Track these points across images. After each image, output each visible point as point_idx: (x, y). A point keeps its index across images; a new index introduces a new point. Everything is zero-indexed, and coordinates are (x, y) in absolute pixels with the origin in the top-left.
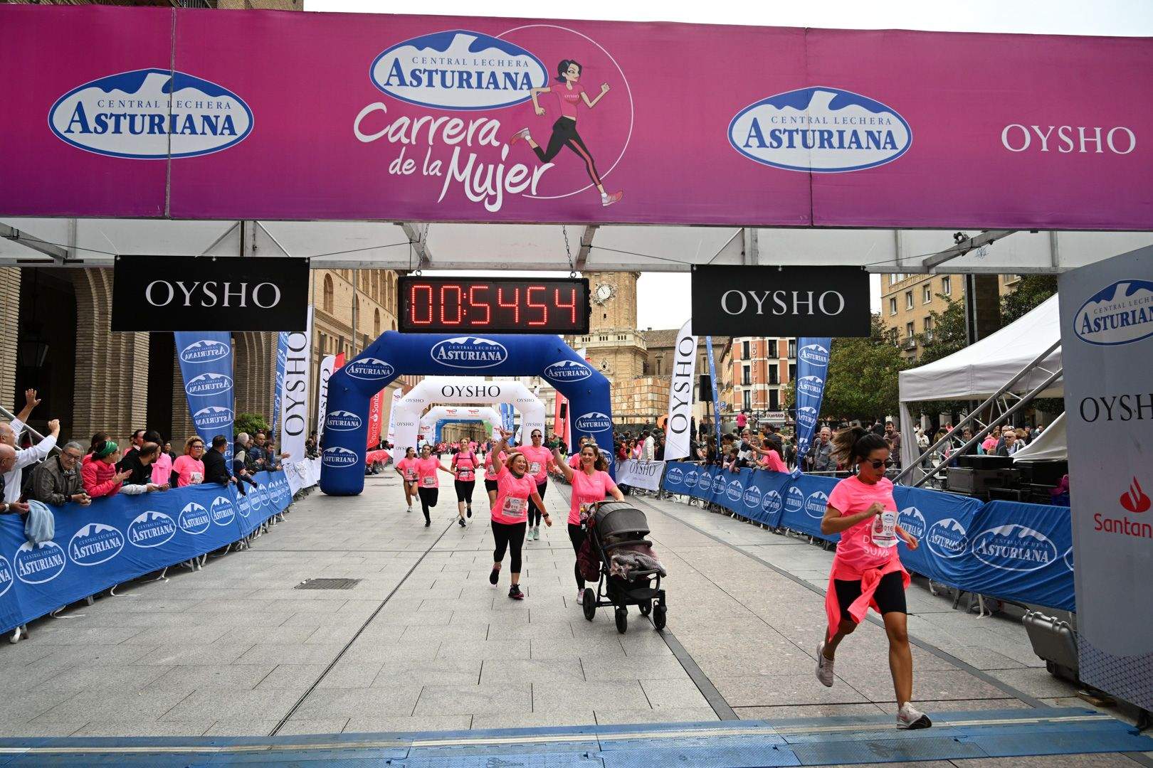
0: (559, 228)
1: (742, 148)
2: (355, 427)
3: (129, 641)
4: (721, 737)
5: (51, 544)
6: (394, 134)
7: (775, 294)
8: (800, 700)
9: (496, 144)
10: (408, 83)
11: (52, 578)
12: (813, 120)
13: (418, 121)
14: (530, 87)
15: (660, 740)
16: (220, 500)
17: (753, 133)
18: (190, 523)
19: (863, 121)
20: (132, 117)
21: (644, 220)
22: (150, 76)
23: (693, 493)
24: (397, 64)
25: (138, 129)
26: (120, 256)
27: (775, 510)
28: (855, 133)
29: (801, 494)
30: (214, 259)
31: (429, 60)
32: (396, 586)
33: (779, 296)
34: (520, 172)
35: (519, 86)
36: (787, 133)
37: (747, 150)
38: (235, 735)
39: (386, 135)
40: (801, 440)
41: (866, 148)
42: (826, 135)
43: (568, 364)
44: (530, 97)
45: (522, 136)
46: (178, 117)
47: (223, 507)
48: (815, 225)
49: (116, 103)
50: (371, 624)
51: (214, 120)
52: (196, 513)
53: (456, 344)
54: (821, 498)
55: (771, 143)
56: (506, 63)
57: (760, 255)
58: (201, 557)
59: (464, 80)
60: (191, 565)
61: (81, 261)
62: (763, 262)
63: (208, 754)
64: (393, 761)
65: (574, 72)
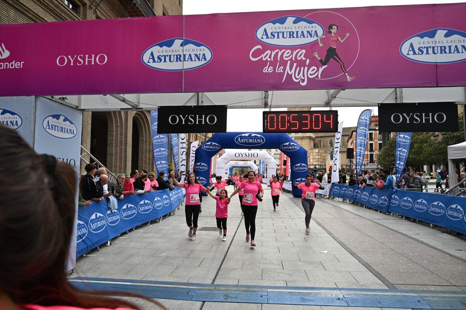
0: (325, 91)
1: (405, 55)
2: (205, 169)
3: (147, 247)
4: (393, 295)
5: (116, 211)
6: (265, 57)
7: (415, 114)
8: (422, 283)
9: (304, 59)
10: (270, 37)
11: (117, 223)
12: (437, 42)
13: (274, 52)
14: (317, 36)
15: (367, 295)
16: (165, 196)
17: (411, 49)
18: (157, 205)
19: (460, 41)
20: (170, 56)
21: (365, 86)
22: (176, 40)
23: (344, 197)
24: (265, 30)
25: (172, 60)
26: (160, 106)
27: (386, 204)
28: (456, 47)
29: (398, 198)
30: (193, 107)
31: (277, 28)
32: (235, 231)
33: (417, 115)
34: (314, 70)
35: (313, 36)
36: (425, 48)
37: (408, 56)
38: (199, 283)
39: (262, 57)
40: (397, 175)
41: (461, 53)
42: (443, 48)
43: (290, 144)
44: (317, 40)
45: (314, 55)
46: (186, 55)
47: (166, 199)
48: (439, 86)
49: (164, 51)
50: (232, 244)
51: (199, 55)
52: (158, 201)
53: (245, 136)
54: (408, 200)
55: (418, 53)
56: (307, 27)
57: (403, 99)
58: (161, 217)
59: (291, 35)
60: (158, 220)
61: (142, 108)
62: (405, 101)
63: (193, 289)
64: (263, 296)
65: (335, 29)
